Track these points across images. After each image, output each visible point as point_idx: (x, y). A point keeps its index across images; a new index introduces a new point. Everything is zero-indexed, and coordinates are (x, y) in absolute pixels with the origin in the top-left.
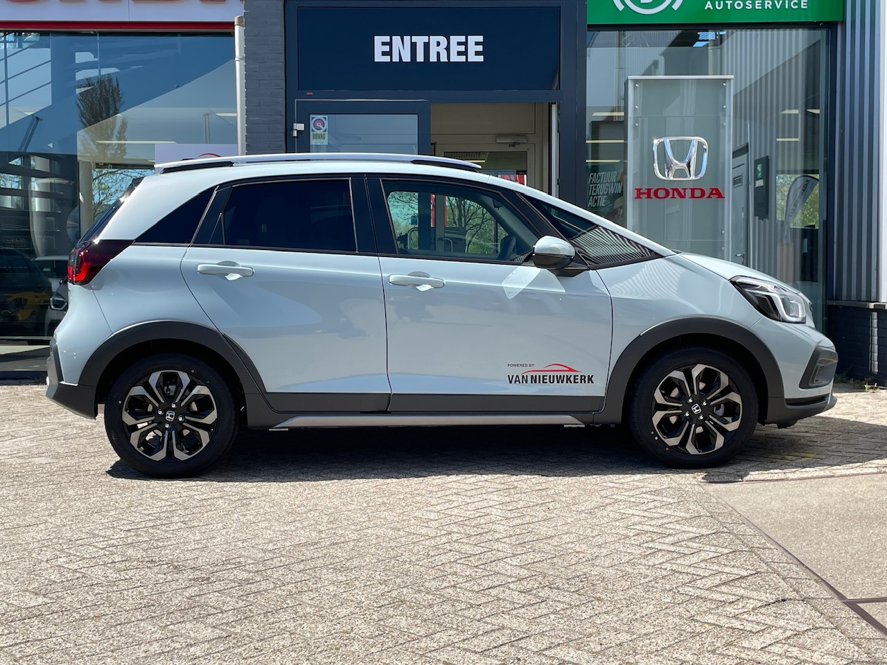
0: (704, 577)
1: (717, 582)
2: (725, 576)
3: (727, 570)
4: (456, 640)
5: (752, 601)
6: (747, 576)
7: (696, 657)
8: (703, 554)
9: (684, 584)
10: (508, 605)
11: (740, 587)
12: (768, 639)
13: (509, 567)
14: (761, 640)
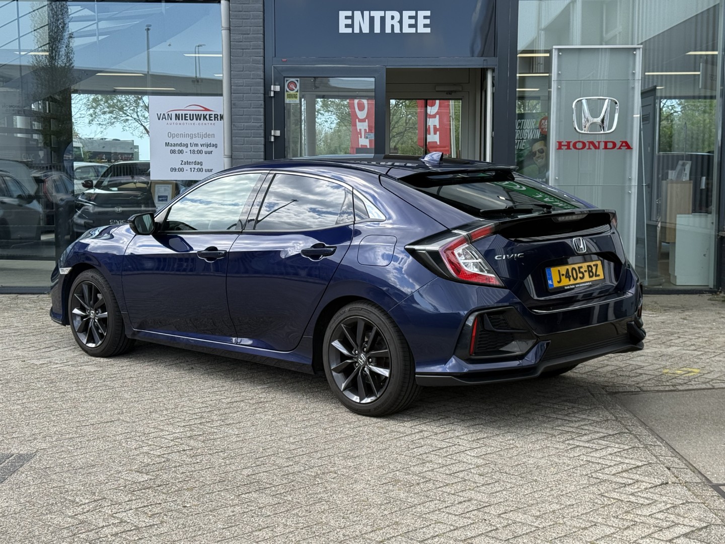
0: (611, 466)
1: (620, 470)
2: (625, 465)
3: (627, 461)
4: (441, 507)
5: (644, 483)
6: (642, 466)
7: (604, 520)
8: (610, 449)
9: (596, 471)
10: (472, 484)
11: (636, 473)
12: (654, 509)
13: (469, 457)
14: (650, 510)
